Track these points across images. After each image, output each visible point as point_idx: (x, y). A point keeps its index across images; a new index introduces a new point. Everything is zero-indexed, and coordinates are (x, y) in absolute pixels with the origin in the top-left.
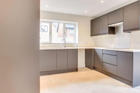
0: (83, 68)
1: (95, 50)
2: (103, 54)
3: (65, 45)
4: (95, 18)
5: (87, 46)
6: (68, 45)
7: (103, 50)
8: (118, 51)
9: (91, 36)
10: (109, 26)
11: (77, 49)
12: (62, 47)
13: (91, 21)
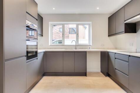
0: (97, 73)
1: (109, 53)
2: (115, 58)
3: (76, 47)
4: (112, 14)
5: (104, 49)
6: (79, 47)
7: (115, 53)
8: (130, 56)
9: (109, 36)
10: (125, 22)
11: (86, 52)
12: (73, 49)
13: (109, 18)
